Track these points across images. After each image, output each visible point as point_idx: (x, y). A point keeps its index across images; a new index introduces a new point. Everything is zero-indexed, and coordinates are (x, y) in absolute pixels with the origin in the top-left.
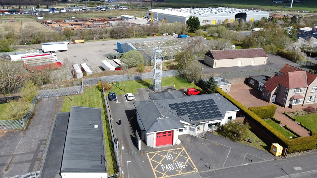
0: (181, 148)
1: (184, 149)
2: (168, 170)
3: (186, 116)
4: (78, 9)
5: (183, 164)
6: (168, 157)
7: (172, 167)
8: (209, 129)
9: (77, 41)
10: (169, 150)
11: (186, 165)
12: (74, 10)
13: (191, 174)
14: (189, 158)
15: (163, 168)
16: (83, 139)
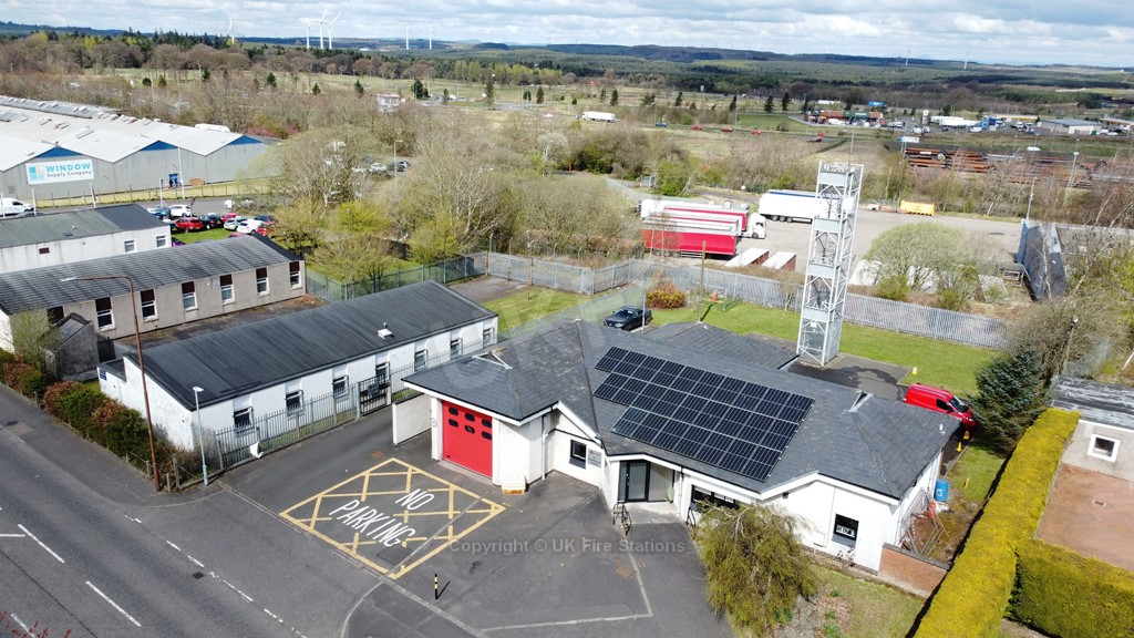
0: (493, 504)
1: (496, 510)
2: (346, 518)
3: (622, 407)
4: (1088, 129)
5: (402, 537)
6: (411, 498)
7: (363, 522)
8: (698, 516)
9: (906, 206)
10: (453, 487)
11: (404, 544)
12: (1071, 131)
13: (365, 567)
14: (452, 539)
15: (344, 508)
16: (300, 338)
